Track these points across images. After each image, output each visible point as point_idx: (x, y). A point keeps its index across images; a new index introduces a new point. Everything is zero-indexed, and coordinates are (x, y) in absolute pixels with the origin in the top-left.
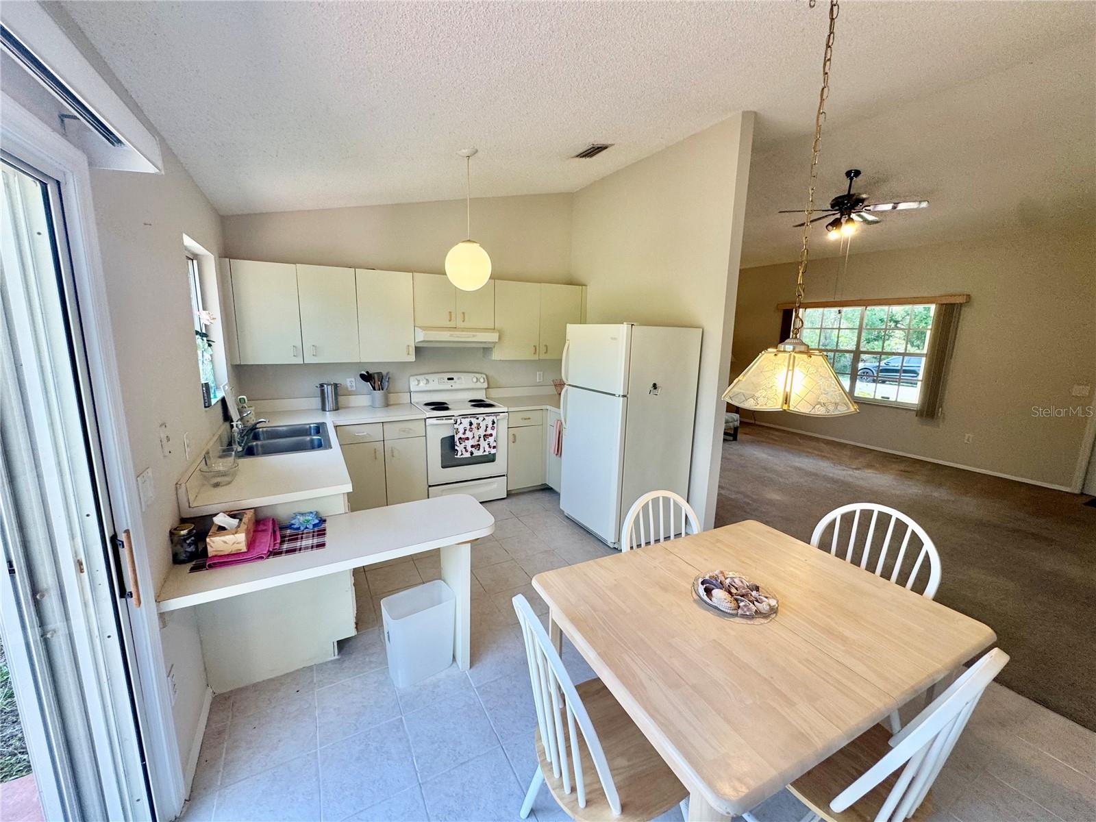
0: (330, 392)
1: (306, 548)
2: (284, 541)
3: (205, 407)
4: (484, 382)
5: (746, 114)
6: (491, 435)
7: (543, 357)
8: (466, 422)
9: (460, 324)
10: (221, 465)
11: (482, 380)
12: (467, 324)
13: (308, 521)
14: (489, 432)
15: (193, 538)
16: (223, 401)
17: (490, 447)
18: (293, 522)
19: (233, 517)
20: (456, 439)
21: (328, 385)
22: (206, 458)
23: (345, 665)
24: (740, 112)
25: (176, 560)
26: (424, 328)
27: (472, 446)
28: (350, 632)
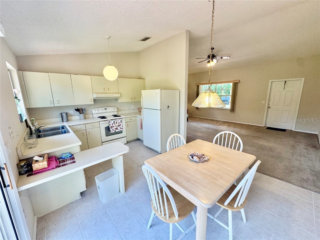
0: (65, 115)
1: (69, 164)
2: (60, 163)
3: (21, 122)
5: (187, 31)
6: (121, 125)
7: (134, 101)
8: (112, 122)
9: (107, 92)
10: (31, 141)
11: (116, 109)
12: (109, 92)
13: (67, 156)
14: (120, 124)
15: (26, 166)
16: (26, 120)
17: (121, 129)
18: (62, 156)
19: (40, 157)
20: (110, 127)
21: (64, 113)
22: (24, 139)
23: (84, 200)
24: (185, 30)
25: (20, 174)
26: (96, 93)
27: (115, 129)
28: (85, 189)
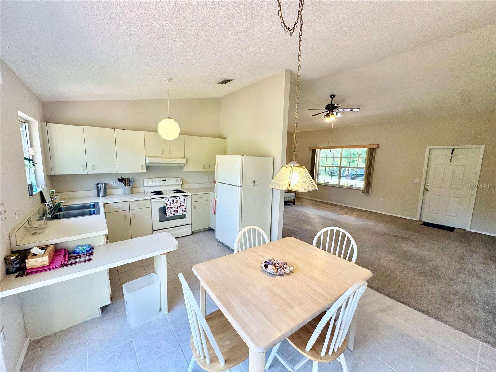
0: (102, 188)
1: (82, 262)
2: (70, 259)
3: (30, 196)
4: (180, 182)
5: (287, 71)
6: (183, 206)
7: (208, 170)
8: (171, 200)
9: (168, 155)
10: (37, 224)
11: (179, 181)
12: (170, 155)
13: (84, 249)
14: (182, 204)
15: (18, 261)
16: (41, 193)
17: (183, 211)
18: (76, 250)
19: (42, 249)
20: (166, 208)
21: (100, 184)
22: (29, 221)
23: (104, 319)
24: (285, 69)
25: (8, 272)
26: (150, 157)
27: (174, 211)
28: (108, 302)
